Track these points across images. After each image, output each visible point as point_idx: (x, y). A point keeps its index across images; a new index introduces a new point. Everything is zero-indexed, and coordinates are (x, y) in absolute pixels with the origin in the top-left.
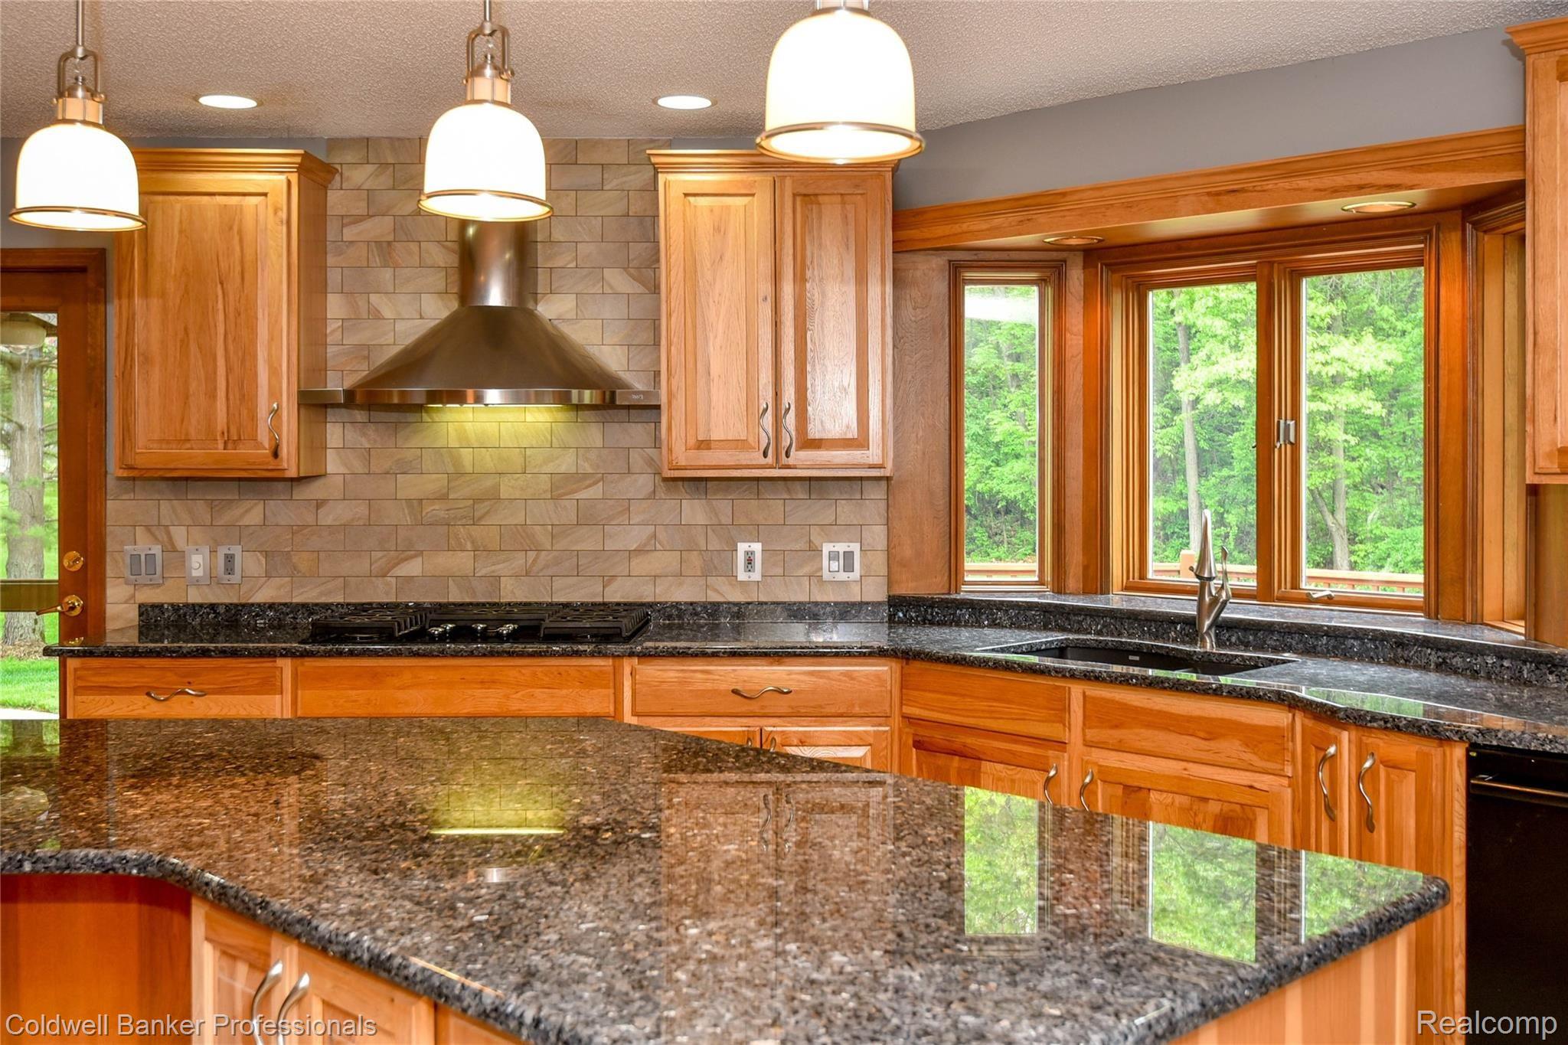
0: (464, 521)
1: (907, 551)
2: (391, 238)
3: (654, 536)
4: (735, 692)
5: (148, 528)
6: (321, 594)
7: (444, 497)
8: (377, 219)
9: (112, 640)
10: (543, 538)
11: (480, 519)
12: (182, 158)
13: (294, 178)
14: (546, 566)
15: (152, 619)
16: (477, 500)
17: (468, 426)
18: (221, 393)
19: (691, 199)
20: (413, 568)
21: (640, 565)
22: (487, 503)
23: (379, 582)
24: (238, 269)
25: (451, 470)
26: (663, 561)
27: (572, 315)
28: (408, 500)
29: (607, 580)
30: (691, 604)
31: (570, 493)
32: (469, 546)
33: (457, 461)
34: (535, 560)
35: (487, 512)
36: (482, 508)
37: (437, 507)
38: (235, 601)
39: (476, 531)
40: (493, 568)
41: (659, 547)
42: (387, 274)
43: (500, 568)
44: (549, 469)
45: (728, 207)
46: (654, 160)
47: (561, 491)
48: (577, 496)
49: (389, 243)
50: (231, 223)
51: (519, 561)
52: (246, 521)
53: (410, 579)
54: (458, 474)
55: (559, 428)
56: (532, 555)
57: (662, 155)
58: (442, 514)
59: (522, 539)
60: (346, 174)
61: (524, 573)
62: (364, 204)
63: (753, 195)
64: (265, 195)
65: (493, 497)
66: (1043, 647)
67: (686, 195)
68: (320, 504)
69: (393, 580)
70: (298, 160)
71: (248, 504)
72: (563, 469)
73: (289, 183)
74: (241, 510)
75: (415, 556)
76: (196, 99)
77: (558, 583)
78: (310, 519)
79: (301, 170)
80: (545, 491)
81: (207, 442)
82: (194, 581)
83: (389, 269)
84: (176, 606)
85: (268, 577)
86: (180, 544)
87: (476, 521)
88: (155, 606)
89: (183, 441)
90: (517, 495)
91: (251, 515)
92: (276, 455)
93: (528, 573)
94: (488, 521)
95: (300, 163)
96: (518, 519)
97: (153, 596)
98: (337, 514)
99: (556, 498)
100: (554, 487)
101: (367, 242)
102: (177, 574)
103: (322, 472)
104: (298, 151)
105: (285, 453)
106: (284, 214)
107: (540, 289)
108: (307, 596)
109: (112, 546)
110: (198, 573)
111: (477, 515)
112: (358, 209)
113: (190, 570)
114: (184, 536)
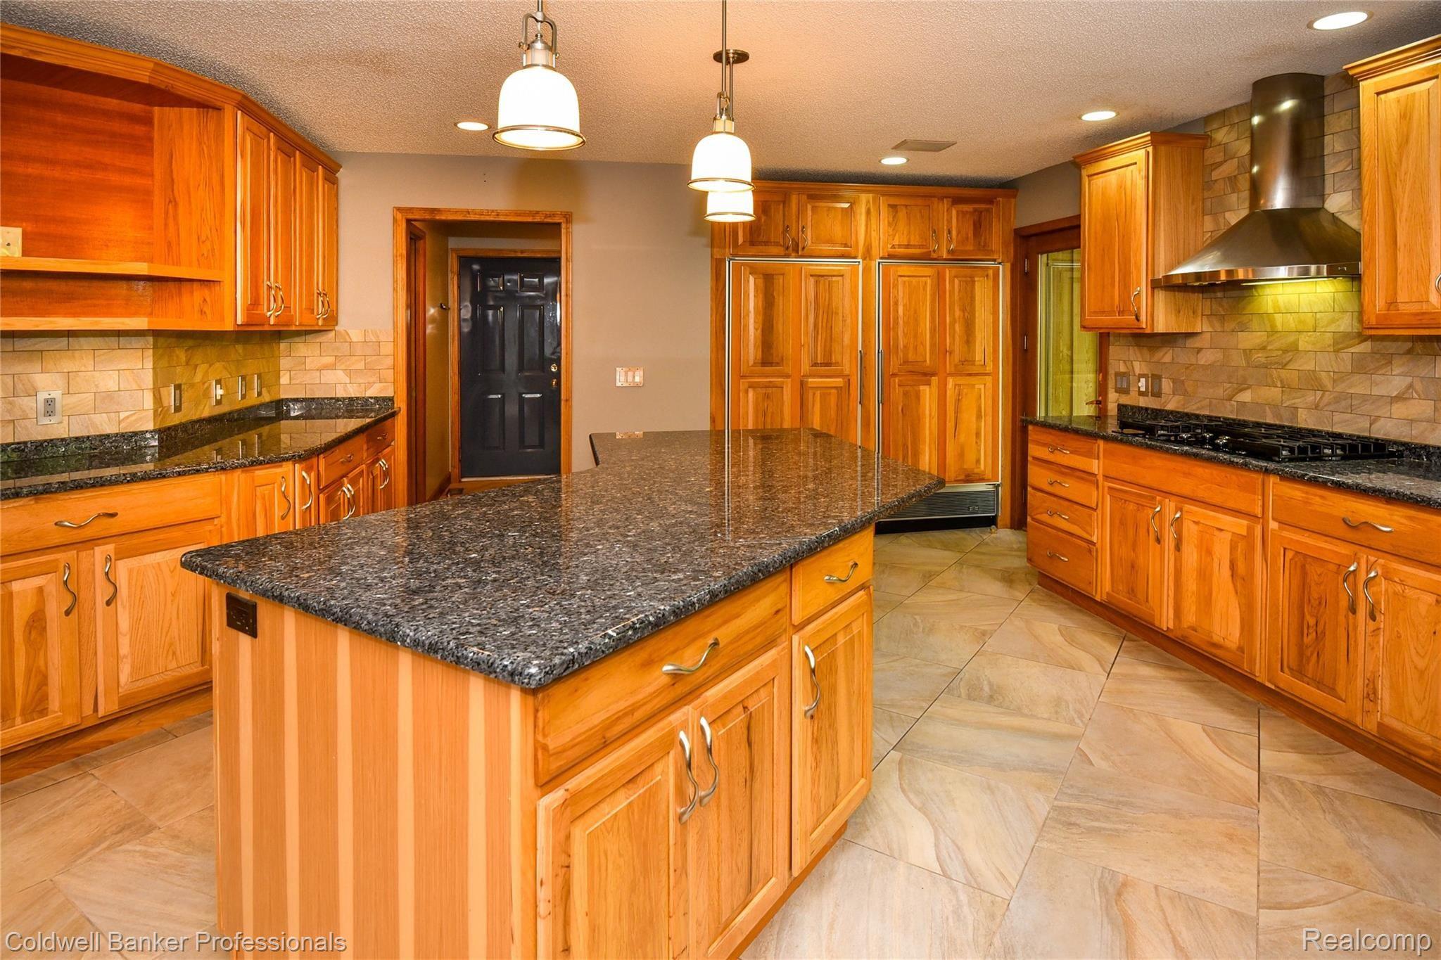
0: (1276, 366)
2: (1236, 173)
3: (1412, 386)
4: (1344, 520)
5: (1125, 361)
6: (1198, 409)
7: (1264, 348)
8: (1229, 162)
10: (1326, 381)
11: (1286, 365)
13: (1150, 149)
14: (1329, 404)
16: (1285, 351)
17: (1279, 297)
18: (1117, 284)
19: (1381, 95)
20: (1246, 397)
21: (1400, 410)
22: (1290, 354)
23: (1227, 403)
24: (1123, 209)
25: (1269, 329)
26: (1419, 407)
27: (1344, 207)
28: (1244, 350)
29: (1373, 421)
31: (1347, 347)
32: (1279, 384)
33: (1272, 323)
34: (1321, 398)
35: (1290, 361)
36: (1289, 356)
37: (1259, 355)
38: (1159, 408)
39: (1283, 373)
40: (1293, 401)
41: (1415, 396)
42: (1234, 197)
43: (1299, 402)
44: (1332, 328)
45: (1413, 95)
46: (1352, 72)
47: (1341, 346)
48: (1353, 350)
49: (1235, 176)
50: (1121, 186)
51: (1311, 398)
52: (1164, 360)
53: (1245, 404)
54: (1273, 332)
55: (1340, 296)
56: (1319, 394)
58: (1263, 360)
59: (1312, 382)
60: (1213, 136)
61: (1314, 407)
62: (1222, 154)
63: (1436, 78)
64: (1135, 163)
65: (1293, 349)
67: (1377, 96)
68: (1199, 350)
69: (1235, 403)
71: (1165, 350)
72: (1341, 329)
73: (1147, 155)
74: (1162, 354)
75: (1245, 389)
76: (1080, 118)
77: (1337, 417)
78: (1193, 361)
79: (1154, 143)
80: (1329, 346)
81: (1111, 313)
82: (1141, 394)
83: (1236, 195)
84: (1133, 407)
85: (1174, 394)
86: (1137, 372)
87: (1284, 366)
88: (1125, 406)
89: (1103, 312)
90: (1310, 348)
91: (1167, 356)
92: (1138, 319)
93: (1316, 407)
94: (1291, 366)
95: (1151, 140)
96: (1310, 366)
97: (1125, 400)
98: (1207, 357)
99: (1337, 351)
100: (1335, 343)
101: (1224, 178)
102: (1133, 390)
103: (1199, 331)
104: (1149, 133)
105: (1143, 318)
106: (1143, 173)
107: (1327, 191)
108: (1191, 408)
109: (1111, 372)
110: (1143, 389)
111: (1284, 362)
112: (1219, 158)
113: (1139, 388)
114: (1138, 367)
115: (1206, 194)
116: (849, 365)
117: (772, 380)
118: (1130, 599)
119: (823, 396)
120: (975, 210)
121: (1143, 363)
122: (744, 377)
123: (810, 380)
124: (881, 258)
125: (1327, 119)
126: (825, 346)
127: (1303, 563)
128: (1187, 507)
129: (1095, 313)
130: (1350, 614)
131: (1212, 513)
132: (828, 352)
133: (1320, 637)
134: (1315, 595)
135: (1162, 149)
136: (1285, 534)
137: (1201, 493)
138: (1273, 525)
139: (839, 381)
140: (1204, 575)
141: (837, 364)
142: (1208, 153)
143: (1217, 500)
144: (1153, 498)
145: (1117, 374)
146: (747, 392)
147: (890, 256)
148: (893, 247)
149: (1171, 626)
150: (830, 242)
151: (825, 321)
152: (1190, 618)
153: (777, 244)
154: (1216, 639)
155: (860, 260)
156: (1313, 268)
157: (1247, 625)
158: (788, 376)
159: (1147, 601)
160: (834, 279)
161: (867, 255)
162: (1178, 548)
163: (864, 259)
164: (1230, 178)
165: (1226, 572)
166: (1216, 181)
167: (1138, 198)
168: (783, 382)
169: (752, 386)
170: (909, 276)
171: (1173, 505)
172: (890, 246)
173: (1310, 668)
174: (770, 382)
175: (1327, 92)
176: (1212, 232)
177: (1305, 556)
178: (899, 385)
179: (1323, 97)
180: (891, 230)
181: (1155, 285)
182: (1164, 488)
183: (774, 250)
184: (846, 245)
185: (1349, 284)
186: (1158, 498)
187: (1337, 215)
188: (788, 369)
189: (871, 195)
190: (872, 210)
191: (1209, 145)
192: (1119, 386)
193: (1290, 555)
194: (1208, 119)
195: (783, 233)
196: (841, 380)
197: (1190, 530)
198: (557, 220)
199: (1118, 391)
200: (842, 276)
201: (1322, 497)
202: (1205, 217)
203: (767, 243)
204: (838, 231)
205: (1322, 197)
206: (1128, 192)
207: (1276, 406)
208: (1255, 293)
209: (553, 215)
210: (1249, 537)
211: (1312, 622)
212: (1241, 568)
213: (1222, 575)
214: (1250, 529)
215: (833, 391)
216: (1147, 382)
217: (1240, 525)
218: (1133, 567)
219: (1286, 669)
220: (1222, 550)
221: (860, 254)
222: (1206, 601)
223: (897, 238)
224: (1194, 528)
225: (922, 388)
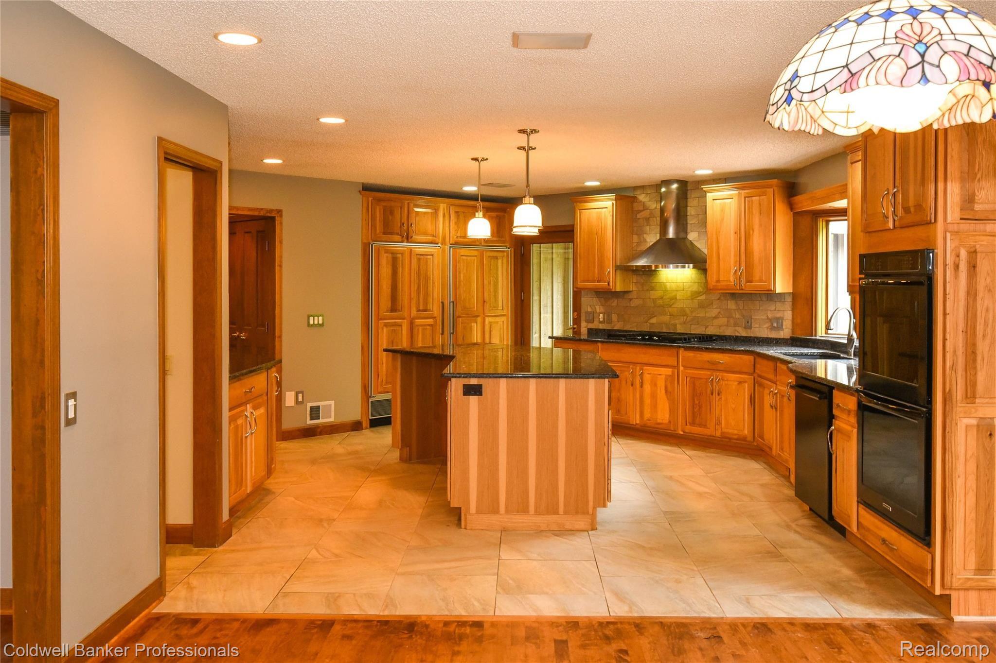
0: (667, 306)
1: (799, 321)
2: (649, 216)
3: (719, 313)
4: (708, 361)
5: (590, 305)
7: (662, 298)
8: (646, 211)
9: (582, 337)
10: (688, 311)
12: (584, 199)
13: (614, 202)
14: (689, 322)
15: (591, 332)
16: (671, 299)
18: (596, 267)
19: (715, 201)
20: (654, 321)
21: (716, 322)
22: (673, 300)
23: (645, 324)
24: (600, 229)
25: (663, 290)
26: (723, 321)
27: (697, 239)
28: (653, 299)
29: (707, 327)
30: (730, 336)
31: (696, 298)
32: (668, 314)
33: (665, 287)
34: (686, 319)
36: (672, 302)
37: (660, 301)
38: (611, 328)
39: (670, 309)
40: (675, 321)
41: (721, 316)
42: (648, 228)
43: (677, 321)
44: (690, 289)
45: (725, 203)
46: (704, 189)
48: (698, 298)
49: (648, 218)
50: (599, 218)
51: (682, 319)
52: (613, 305)
53: (653, 324)
54: (666, 291)
55: (693, 276)
56: (685, 317)
57: (705, 187)
58: (661, 303)
59: (683, 312)
60: (638, 197)
62: (642, 206)
63: (732, 198)
64: (607, 208)
65: (674, 298)
66: (809, 354)
67: (714, 200)
68: (631, 300)
70: (614, 197)
71: (616, 299)
72: (694, 290)
73: (613, 204)
74: (611, 301)
75: (654, 317)
76: (584, 183)
77: (693, 327)
78: (628, 305)
79: (616, 199)
80: (689, 297)
81: (594, 281)
82: (600, 322)
83: (648, 227)
84: (596, 329)
85: (618, 322)
86: (598, 311)
87: (670, 306)
88: (591, 329)
89: (588, 281)
90: (681, 298)
91: (614, 303)
92: (609, 284)
93: (684, 323)
94: (673, 306)
95: (615, 198)
96: (681, 305)
97: (591, 326)
98: (635, 303)
99: (692, 299)
100: (692, 296)
101: (643, 218)
102: (596, 320)
103: (631, 290)
104: (615, 195)
105: (611, 284)
106: (611, 213)
107: (688, 231)
108: (628, 327)
109: (583, 311)
110: (601, 320)
111: (671, 304)
112: (641, 208)
113: (599, 319)
114: (599, 309)
115: (635, 225)
116: (436, 311)
117: (396, 321)
118: (617, 416)
119: (423, 330)
120: (497, 216)
121: (601, 307)
122: (381, 319)
123: (416, 320)
124: (451, 244)
125: (689, 200)
126: (424, 299)
127: (694, 380)
128: (645, 368)
129: (584, 281)
130: (711, 395)
131: (657, 368)
132: (426, 303)
133: (700, 407)
134: (699, 392)
135: (618, 202)
136: (686, 371)
137: (652, 361)
138: (681, 368)
139: (430, 321)
140: (654, 396)
141: (430, 310)
142: (635, 204)
143: (659, 362)
144: (629, 367)
145: (587, 313)
146: (383, 329)
147: (456, 243)
148: (457, 237)
149: (638, 422)
150: (425, 234)
151: (424, 282)
152: (647, 415)
153: (398, 234)
154: (659, 421)
155: (440, 245)
156: (687, 265)
157: (673, 411)
158: (404, 319)
159: (626, 414)
160: (429, 257)
161: (444, 243)
162: (642, 386)
163: (442, 245)
164: (646, 218)
165: (663, 391)
166: (639, 219)
167: (608, 225)
168: (402, 322)
169: (386, 325)
170: (466, 256)
171: (638, 368)
172: (455, 237)
173: (697, 421)
174: (395, 322)
175: (689, 188)
176: (637, 243)
177: (694, 378)
178: (462, 323)
179: (687, 190)
180: (456, 227)
181: (617, 268)
182: (633, 361)
183: (397, 237)
184: (433, 236)
185: (697, 271)
186: (631, 366)
187: (692, 241)
188: (406, 314)
189: (445, 205)
190: (446, 214)
191: (636, 201)
192: (587, 318)
193: (688, 379)
194: (635, 188)
195: (401, 227)
196: (432, 320)
197: (647, 377)
198: (273, 215)
199: (588, 321)
200: (432, 255)
201: (700, 354)
202: (634, 236)
203: (392, 234)
204: (430, 227)
205: (686, 233)
206: (603, 221)
207: (666, 324)
208: (658, 273)
209: (271, 211)
210: (672, 376)
211: (697, 402)
212: (670, 389)
213: (661, 393)
214: (673, 373)
215: (428, 327)
216: (604, 316)
217: (668, 371)
218: (619, 400)
219: (688, 424)
220: (661, 383)
221: (440, 241)
222: (654, 406)
223: (459, 232)
224: (648, 376)
225: (473, 324)
